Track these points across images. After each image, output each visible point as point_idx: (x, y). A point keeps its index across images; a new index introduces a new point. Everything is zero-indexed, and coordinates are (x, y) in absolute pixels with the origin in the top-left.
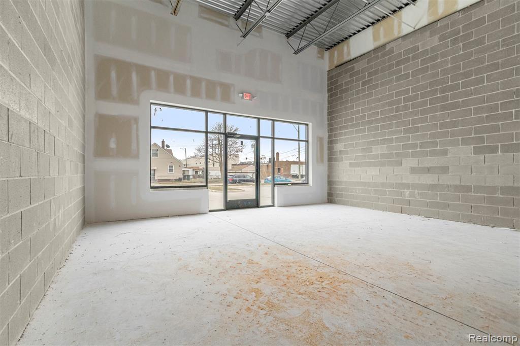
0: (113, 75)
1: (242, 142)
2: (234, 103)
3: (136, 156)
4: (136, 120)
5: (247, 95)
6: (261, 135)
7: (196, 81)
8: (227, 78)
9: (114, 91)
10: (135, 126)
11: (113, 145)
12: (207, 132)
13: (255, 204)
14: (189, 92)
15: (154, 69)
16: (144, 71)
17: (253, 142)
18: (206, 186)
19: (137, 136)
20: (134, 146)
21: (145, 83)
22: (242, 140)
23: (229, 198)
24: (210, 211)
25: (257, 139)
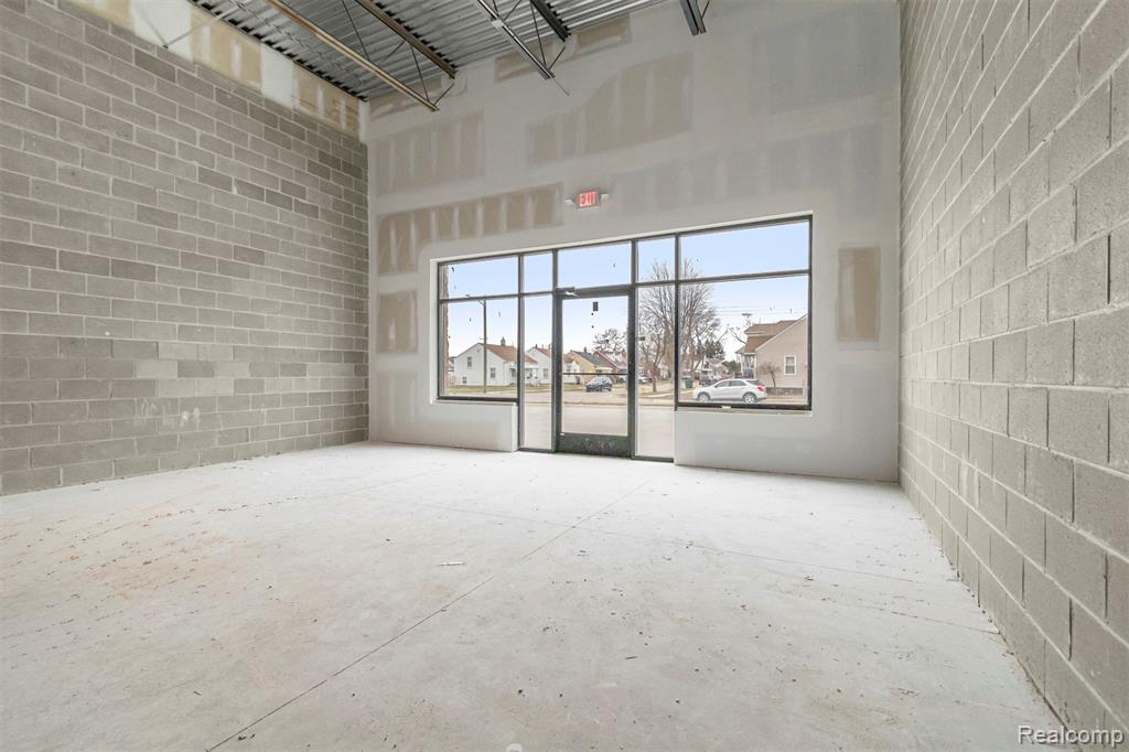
0: (393, 235)
1: (595, 304)
2: (560, 223)
3: (415, 350)
4: (415, 293)
5: (587, 195)
6: (639, 281)
7: (492, 203)
8: (542, 177)
9: (394, 261)
10: (413, 305)
11: (392, 336)
12: (520, 295)
15: (435, 208)
16: (421, 215)
18: (518, 401)
19: (416, 317)
20: (412, 336)
21: (425, 236)
22: (595, 300)
23: (564, 430)
24: (520, 450)
25: (630, 291)
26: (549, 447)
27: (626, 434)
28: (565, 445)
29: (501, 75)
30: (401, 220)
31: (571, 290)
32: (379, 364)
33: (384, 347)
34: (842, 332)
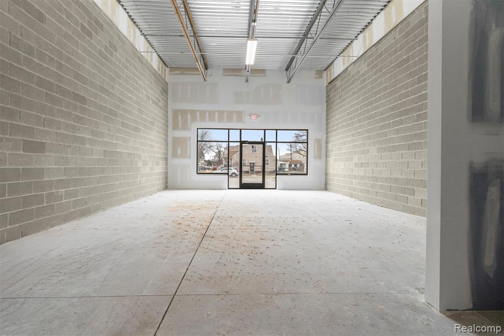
0: (180, 117)
1: (253, 146)
2: (245, 122)
3: (189, 157)
4: (190, 138)
5: (254, 116)
6: (266, 141)
7: (221, 113)
8: (239, 108)
9: (180, 125)
10: (189, 142)
11: (179, 152)
12: (229, 142)
13: (261, 186)
14: (217, 120)
15: (198, 111)
16: (193, 112)
17: (261, 146)
18: (228, 173)
19: (190, 147)
20: (188, 152)
21: (194, 119)
23: (243, 182)
24: (229, 189)
25: (263, 143)
26: (239, 187)
27: (262, 183)
28: (244, 186)
29: (225, 74)
30: (184, 112)
31: (247, 141)
32: (173, 162)
33: (175, 155)
34: (315, 158)
